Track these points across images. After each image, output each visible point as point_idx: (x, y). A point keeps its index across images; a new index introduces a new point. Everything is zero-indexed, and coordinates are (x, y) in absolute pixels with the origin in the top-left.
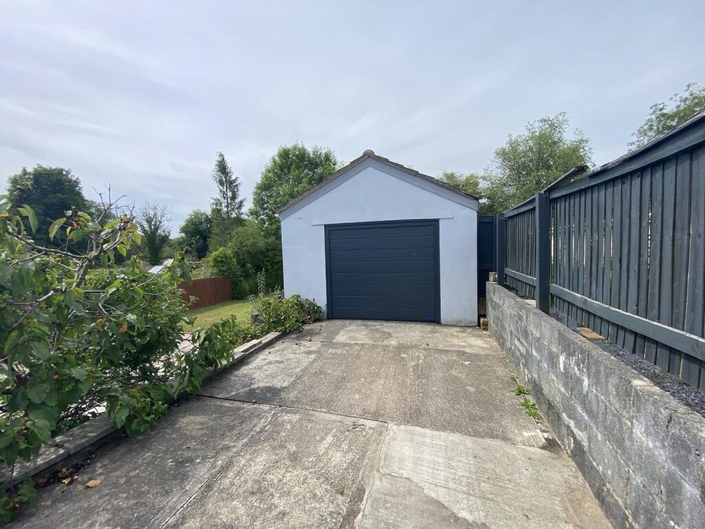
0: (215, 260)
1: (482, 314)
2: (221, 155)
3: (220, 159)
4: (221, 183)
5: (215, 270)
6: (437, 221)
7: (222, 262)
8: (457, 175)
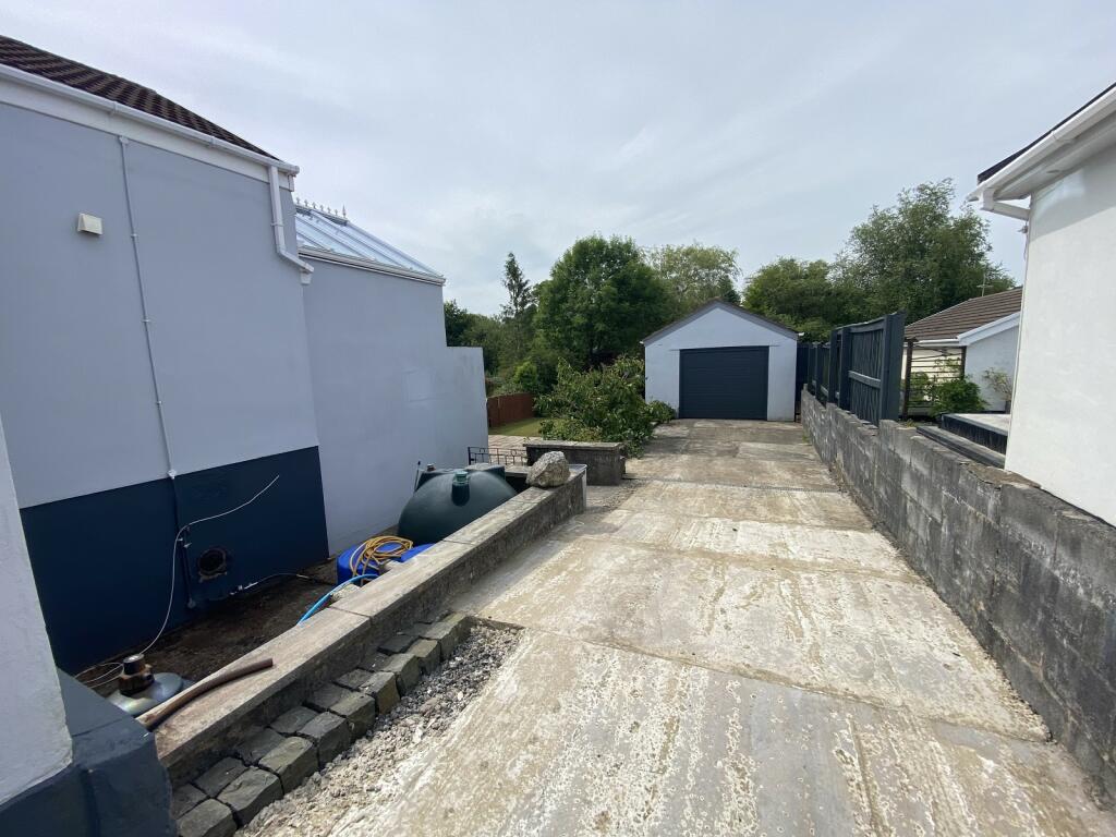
0: (521, 375)
1: (797, 412)
2: (511, 255)
3: (509, 259)
4: (511, 287)
5: (521, 386)
6: (768, 347)
7: (527, 377)
8: (798, 262)
